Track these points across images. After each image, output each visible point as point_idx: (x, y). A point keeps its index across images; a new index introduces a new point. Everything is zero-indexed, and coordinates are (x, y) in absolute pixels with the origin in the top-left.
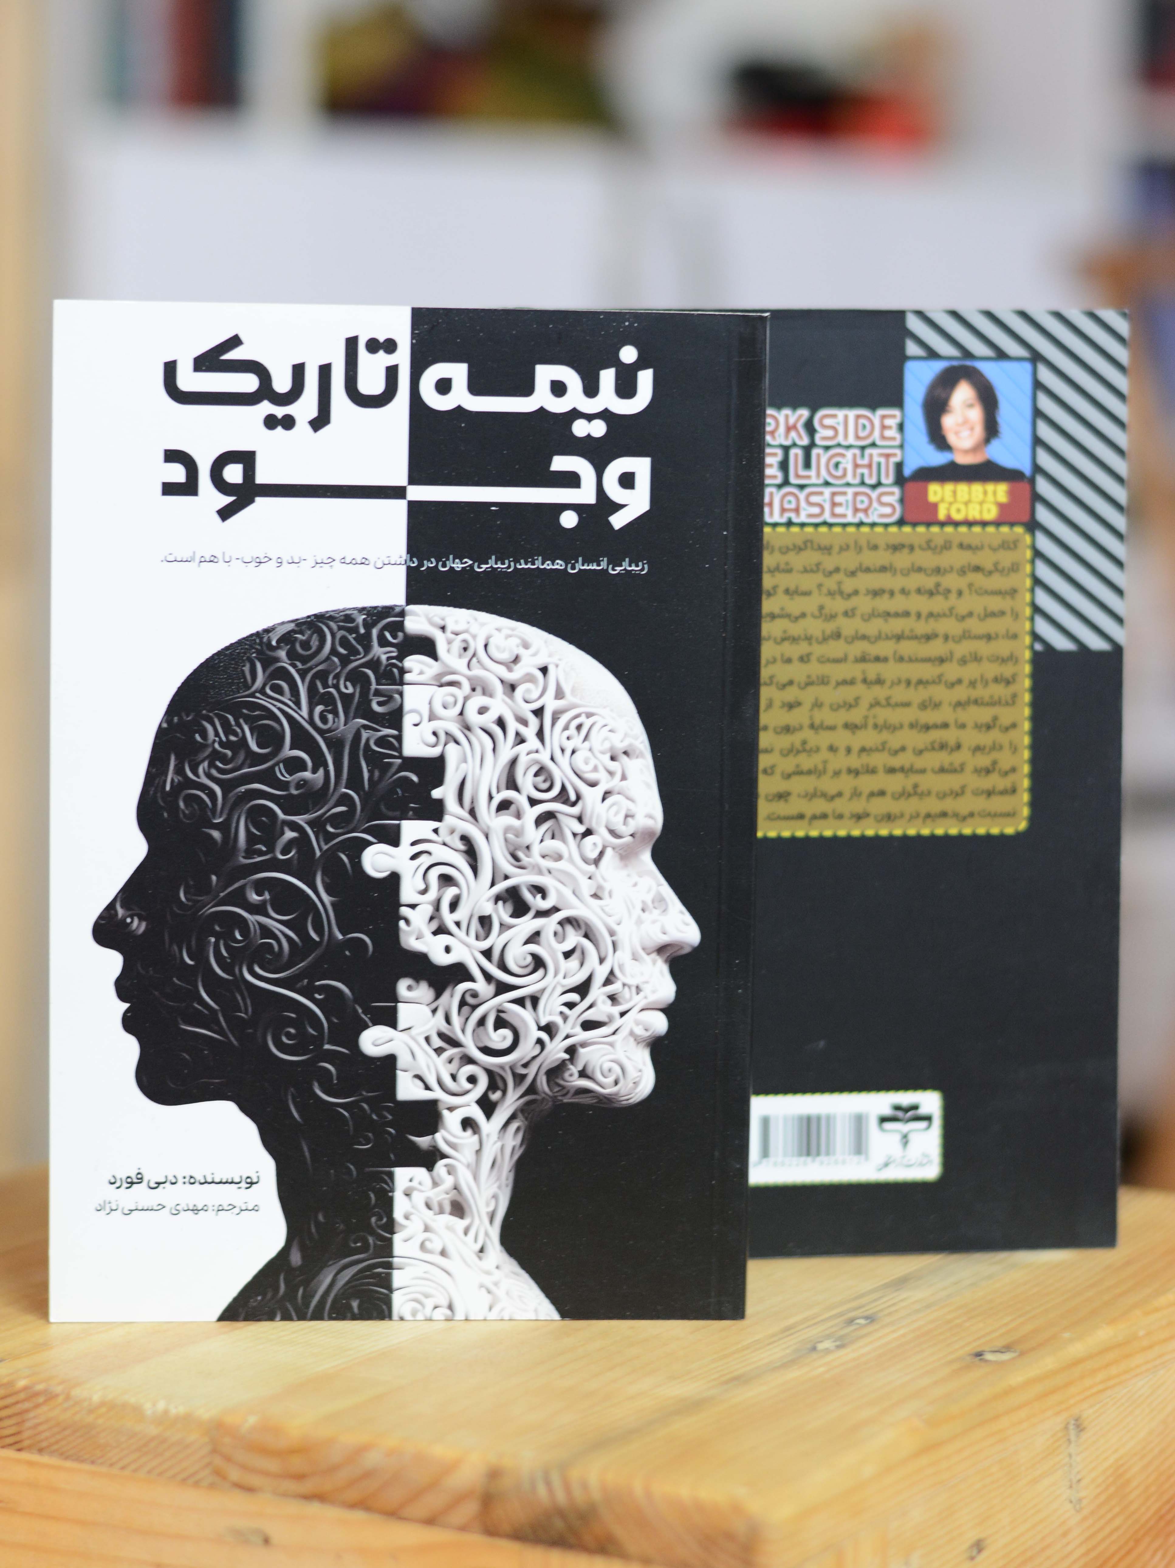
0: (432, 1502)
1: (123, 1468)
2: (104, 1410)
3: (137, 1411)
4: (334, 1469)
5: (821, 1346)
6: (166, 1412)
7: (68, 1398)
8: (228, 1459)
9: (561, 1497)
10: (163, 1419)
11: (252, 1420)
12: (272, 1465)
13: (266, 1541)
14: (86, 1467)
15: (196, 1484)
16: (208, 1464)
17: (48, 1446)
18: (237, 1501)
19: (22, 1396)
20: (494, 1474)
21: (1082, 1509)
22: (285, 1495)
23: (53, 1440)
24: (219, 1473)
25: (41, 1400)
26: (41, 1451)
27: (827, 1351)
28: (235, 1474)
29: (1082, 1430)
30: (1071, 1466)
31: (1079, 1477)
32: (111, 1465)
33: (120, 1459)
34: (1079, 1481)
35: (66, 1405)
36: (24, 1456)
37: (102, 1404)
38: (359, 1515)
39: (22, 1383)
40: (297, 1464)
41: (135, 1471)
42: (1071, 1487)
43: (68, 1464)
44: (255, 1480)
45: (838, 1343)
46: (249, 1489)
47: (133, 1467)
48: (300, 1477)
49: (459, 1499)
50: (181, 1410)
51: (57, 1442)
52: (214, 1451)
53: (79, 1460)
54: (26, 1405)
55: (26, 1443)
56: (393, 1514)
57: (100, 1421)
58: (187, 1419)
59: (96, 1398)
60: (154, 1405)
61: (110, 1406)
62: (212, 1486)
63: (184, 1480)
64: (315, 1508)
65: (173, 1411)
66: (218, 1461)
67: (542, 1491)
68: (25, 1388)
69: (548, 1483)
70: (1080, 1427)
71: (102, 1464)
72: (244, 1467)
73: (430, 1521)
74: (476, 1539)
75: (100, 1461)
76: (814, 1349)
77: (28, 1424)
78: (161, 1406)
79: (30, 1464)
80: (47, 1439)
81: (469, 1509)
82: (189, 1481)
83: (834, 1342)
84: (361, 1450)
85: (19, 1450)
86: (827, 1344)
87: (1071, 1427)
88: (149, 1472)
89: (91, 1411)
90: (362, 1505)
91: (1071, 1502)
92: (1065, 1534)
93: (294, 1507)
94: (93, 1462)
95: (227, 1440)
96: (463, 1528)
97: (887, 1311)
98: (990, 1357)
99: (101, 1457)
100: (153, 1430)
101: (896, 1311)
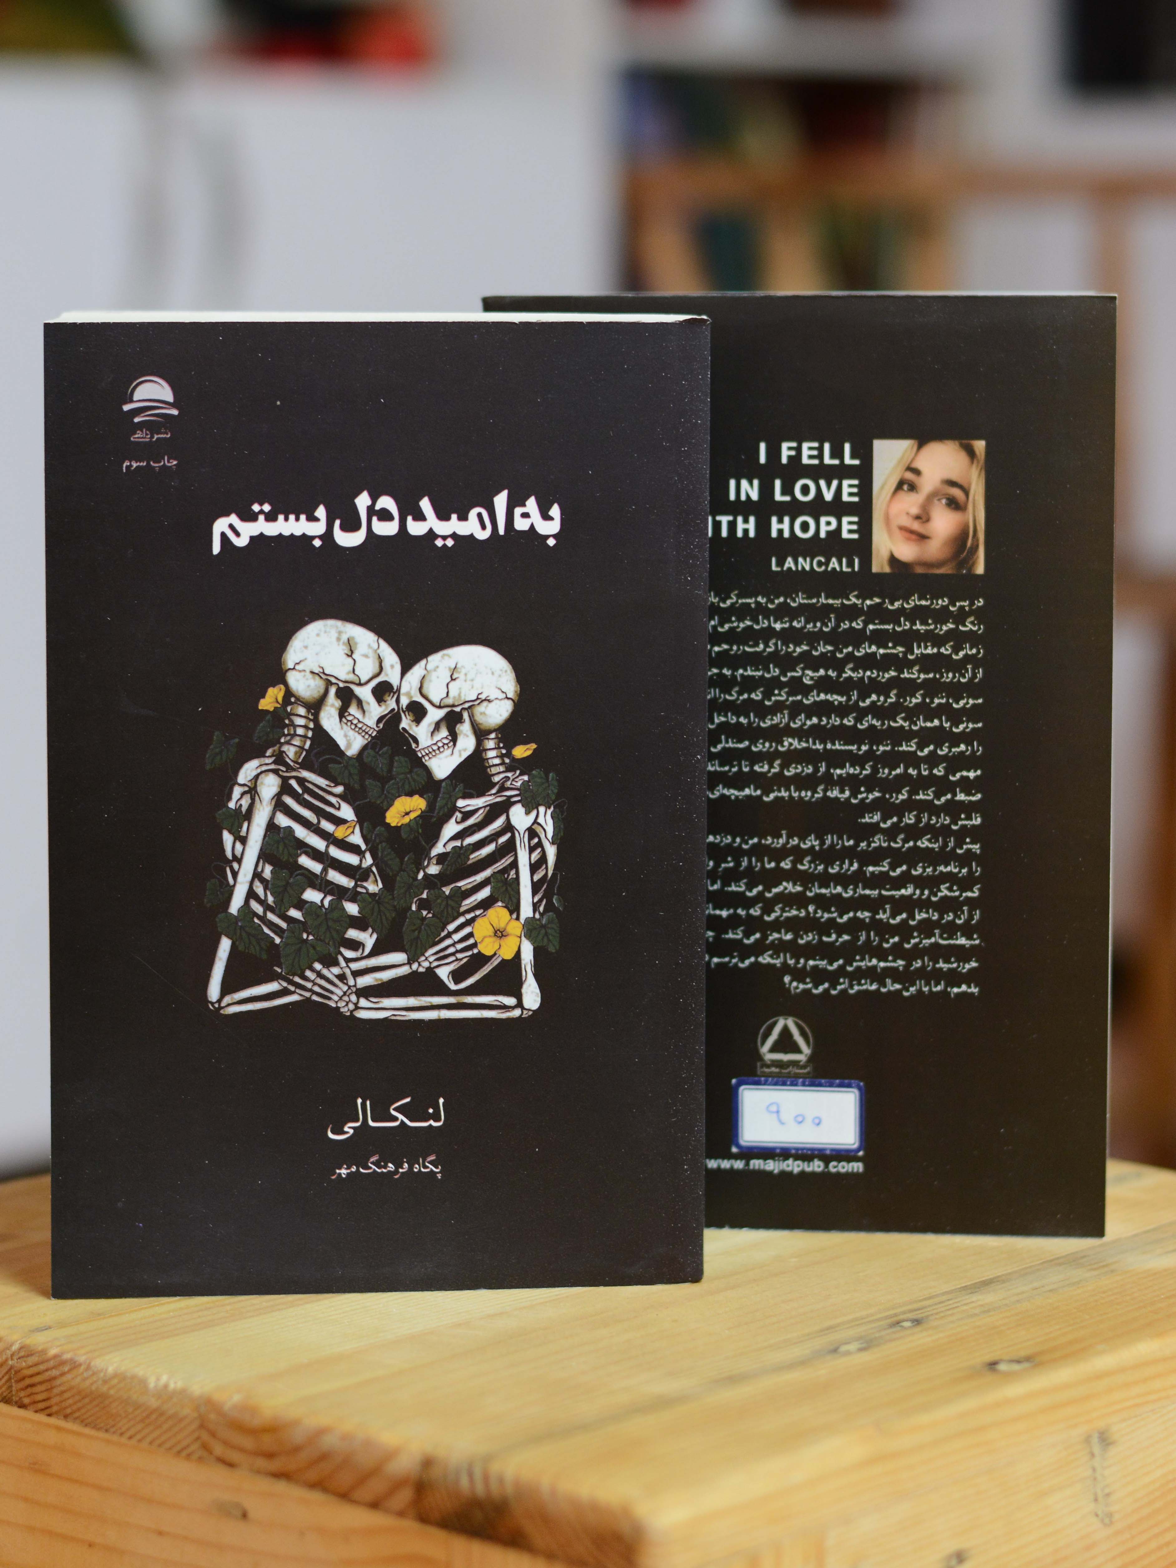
0: (373, 1489)
1: (130, 1438)
2: (115, 1381)
3: (143, 1382)
4: (297, 1449)
6: (166, 1386)
7: (88, 1368)
8: (213, 1434)
9: (480, 1489)
10: (164, 1393)
11: (237, 1398)
12: (248, 1443)
13: (245, 1515)
14: (102, 1434)
15: (189, 1456)
16: (198, 1438)
17: (71, 1414)
18: (220, 1474)
19: (52, 1363)
20: (428, 1463)
21: (1111, 1523)
22: (259, 1472)
23: (75, 1407)
24: (205, 1447)
25: (66, 1368)
26: (66, 1417)
27: (848, 1353)
28: (219, 1450)
29: (1109, 1444)
30: (1095, 1479)
31: (1107, 1491)
32: (122, 1434)
33: (128, 1429)
34: (1108, 1495)
35: (85, 1375)
36: (52, 1421)
37: (115, 1375)
38: (316, 1496)
39: (53, 1352)
40: (267, 1442)
41: (140, 1441)
42: (1096, 1500)
43: (87, 1431)
44: (234, 1457)
45: (864, 1345)
46: (231, 1465)
47: (139, 1437)
48: (270, 1455)
49: (398, 1485)
50: (180, 1385)
51: (79, 1409)
52: (202, 1426)
53: (96, 1427)
54: (54, 1373)
55: (55, 1409)
56: (345, 1496)
57: (112, 1392)
58: (182, 1394)
59: (111, 1370)
60: (158, 1379)
61: (121, 1377)
62: (200, 1459)
63: (179, 1452)
64: (281, 1486)
65: (172, 1386)
66: (205, 1436)
67: (464, 1482)
68: (55, 1356)
69: (471, 1475)
70: (1105, 1440)
71: (114, 1433)
72: (226, 1443)
73: (375, 1505)
74: (410, 1524)
75: (113, 1430)
76: (835, 1350)
77: (55, 1391)
78: (164, 1379)
79: (59, 1429)
80: (70, 1406)
81: (405, 1496)
84: (321, 1432)
85: (49, 1415)
86: (853, 1347)
87: (1095, 1440)
88: (151, 1443)
89: (105, 1382)
90: (319, 1485)
91: (1097, 1515)
92: (1088, 1548)
93: (266, 1485)
94: (107, 1431)
95: (212, 1416)
96: (401, 1514)
97: (942, 1314)
98: (1002, 1367)
99: (113, 1426)
100: (154, 1403)
101: (952, 1315)
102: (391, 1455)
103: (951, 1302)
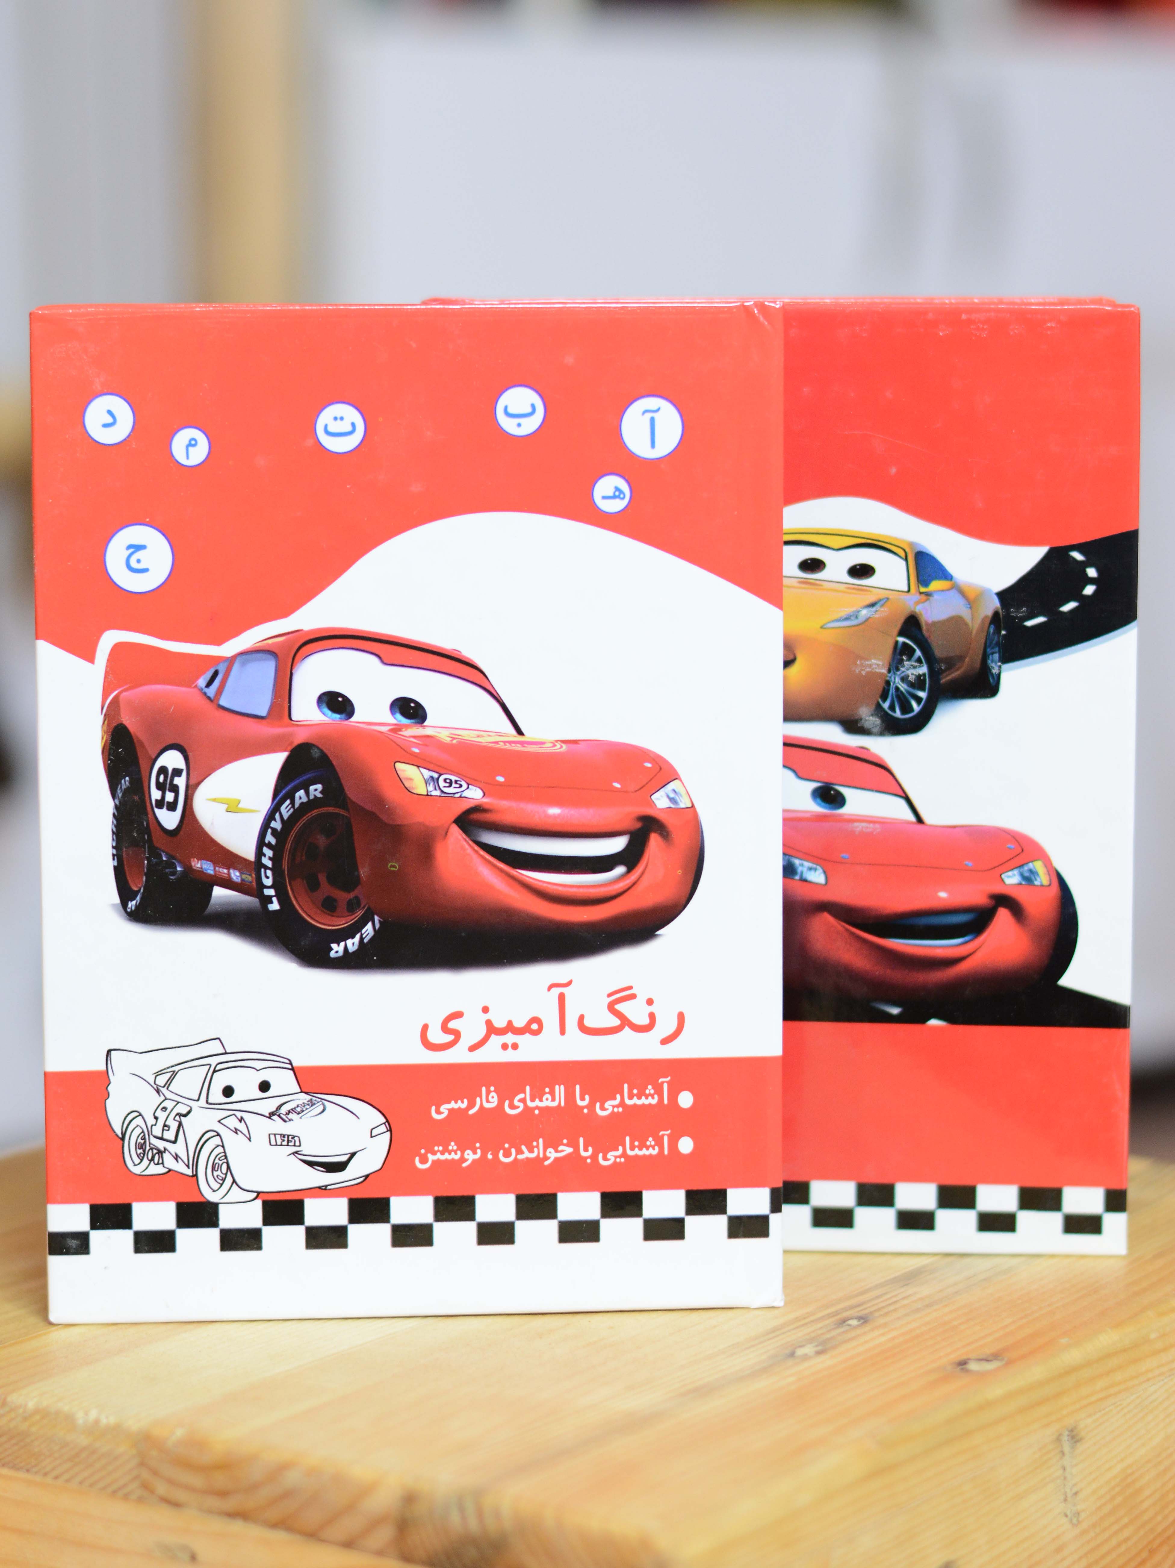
0: (349, 1525)
1: (56, 1478)
2: (38, 1417)
3: (69, 1419)
4: (254, 1487)
5: (800, 1352)
6: (97, 1422)
8: (155, 1473)
9: (473, 1525)
10: (95, 1430)
11: (179, 1433)
12: (197, 1481)
13: (193, 1558)
14: (22, 1475)
15: (126, 1497)
16: (137, 1477)
18: (163, 1516)
20: (410, 1499)
21: (1079, 1522)
22: (210, 1511)
24: (146, 1486)
27: (806, 1358)
28: (162, 1489)
29: (1078, 1441)
30: (1065, 1478)
31: (1075, 1490)
32: (46, 1474)
33: (53, 1469)
34: (1076, 1493)
37: (37, 1411)
38: (280, 1535)
40: (220, 1480)
41: (67, 1481)
42: (1065, 1500)
44: (180, 1495)
45: (820, 1348)
46: (176, 1505)
47: (66, 1476)
48: (223, 1494)
49: (375, 1523)
50: (112, 1420)
52: (142, 1464)
53: (15, 1467)
56: (313, 1535)
57: (34, 1429)
58: (116, 1430)
59: (31, 1405)
60: (86, 1414)
61: (43, 1413)
62: (140, 1500)
63: (114, 1492)
64: (237, 1526)
65: (104, 1421)
66: (145, 1475)
67: (455, 1518)
69: (462, 1509)
70: (1075, 1437)
71: (36, 1473)
72: (171, 1482)
73: (349, 1544)
75: (35, 1470)
76: (792, 1354)
78: (93, 1414)
81: (384, 1535)
82: (117, 1493)
83: (817, 1346)
84: (283, 1468)
86: (809, 1350)
87: (1065, 1438)
88: (81, 1483)
89: (25, 1419)
90: (282, 1524)
91: (1066, 1516)
92: (1059, 1550)
93: (218, 1525)
94: (28, 1471)
95: (154, 1453)
96: (380, 1553)
97: (885, 1310)
98: (973, 1366)
99: (35, 1466)
100: (84, 1441)
101: (895, 1310)
102: (367, 1490)
103: (888, 1296)
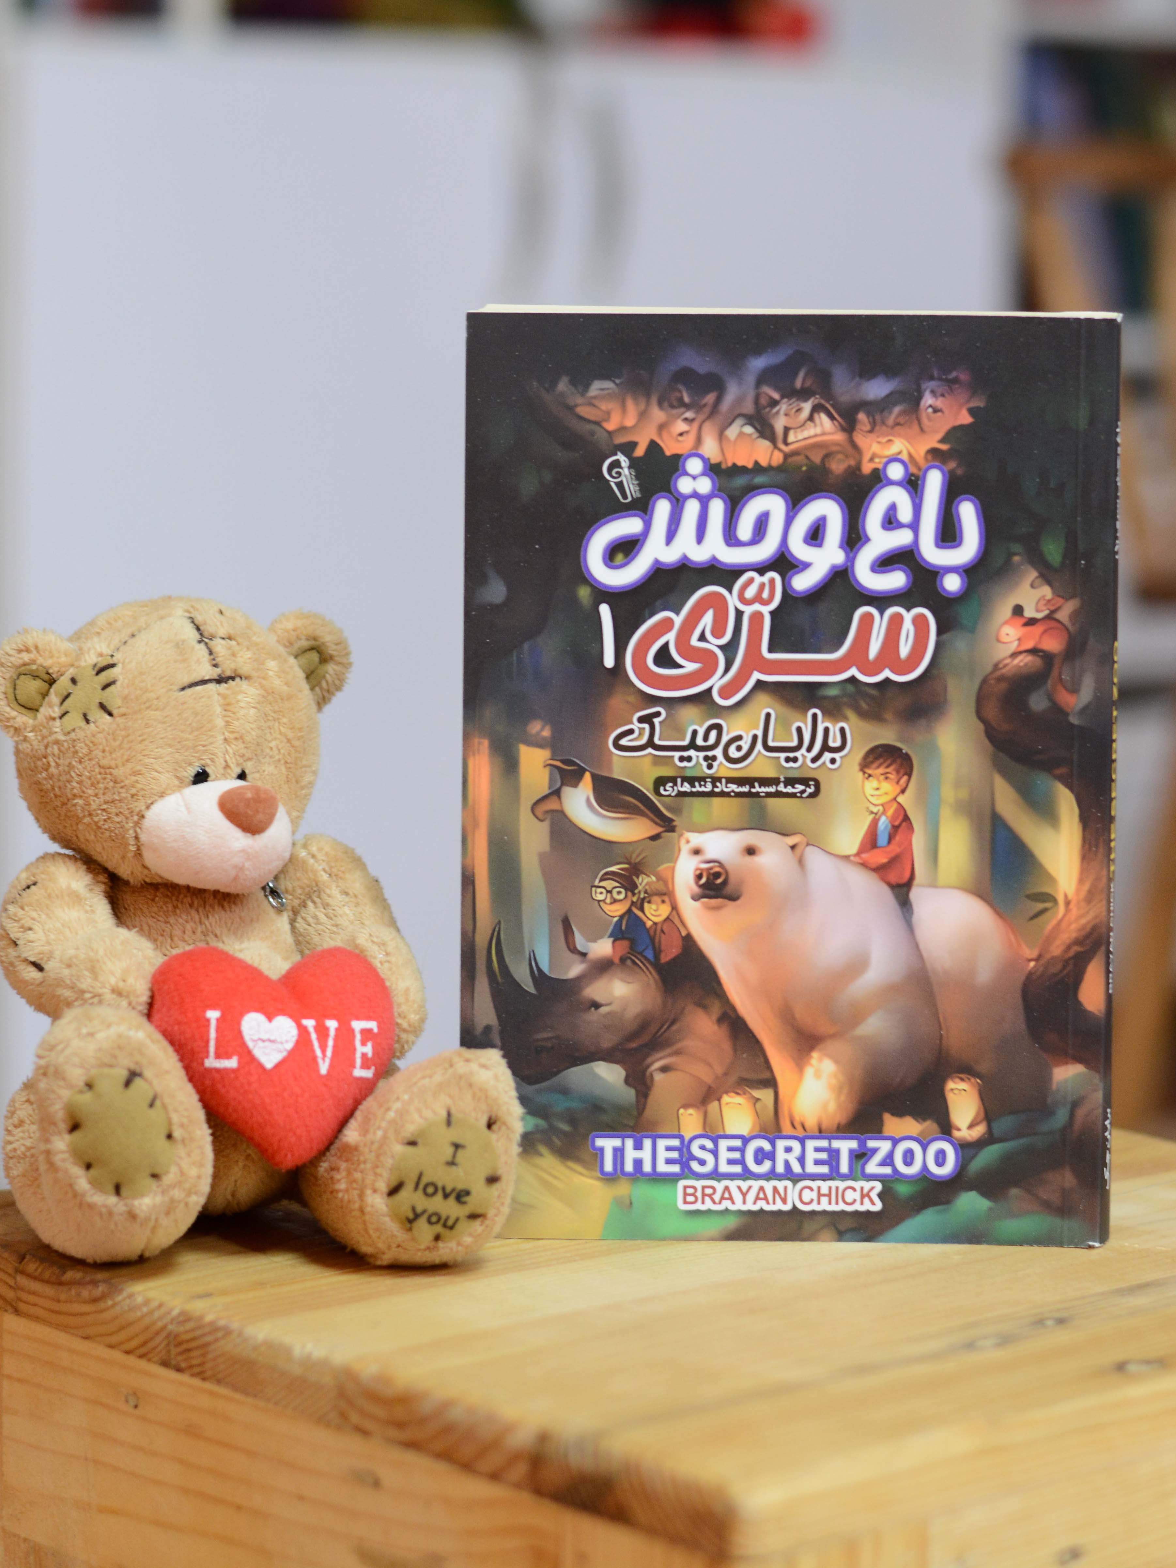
0: (493, 1461)
1: (276, 1404)
2: (264, 1349)
3: (288, 1351)
4: (423, 1421)
5: (979, 1344)
6: (310, 1355)
7: (240, 1334)
8: (350, 1403)
9: (590, 1465)
10: (308, 1363)
11: (372, 1369)
12: (380, 1412)
13: (376, 1484)
14: (250, 1400)
15: (327, 1424)
16: (336, 1407)
17: (224, 1378)
18: (354, 1444)
19: (207, 1330)
20: (543, 1438)
22: (390, 1441)
23: (227, 1373)
24: (343, 1416)
25: (220, 1334)
26: (219, 1382)
27: (980, 1348)
28: (355, 1418)
32: (268, 1400)
33: (274, 1395)
35: (237, 1341)
36: (207, 1385)
37: (264, 1343)
38: (442, 1467)
39: (209, 1318)
40: (399, 1413)
41: (284, 1407)
43: (238, 1396)
44: (369, 1425)
45: (1000, 1342)
46: (364, 1433)
47: (283, 1403)
48: (400, 1425)
49: (515, 1458)
50: (323, 1354)
51: (230, 1375)
52: (340, 1395)
53: (246, 1393)
54: (208, 1339)
55: (209, 1373)
56: (467, 1467)
57: (260, 1359)
58: (323, 1364)
59: (260, 1338)
60: (303, 1348)
61: (269, 1345)
62: (338, 1427)
63: (319, 1420)
64: (411, 1456)
65: (315, 1355)
66: (343, 1404)
67: (575, 1457)
68: (212, 1323)
69: (581, 1450)
71: (261, 1398)
72: (362, 1412)
73: (494, 1477)
74: (526, 1497)
75: (260, 1395)
76: (970, 1345)
77: (210, 1356)
78: (309, 1348)
79: (212, 1393)
80: (223, 1371)
81: (520, 1470)
82: (322, 1421)
83: (999, 1339)
84: (446, 1405)
85: (204, 1379)
86: (989, 1342)
88: (294, 1409)
89: (255, 1348)
90: (446, 1456)
93: (397, 1453)
94: (255, 1396)
95: (350, 1385)
96: (518, 1486)
97: (1087, 1315)
98: (1132, 1368)
99: (261, 1392)
100: (297, 1370)
101: (1097, 1315)
102: (509, 1428)
103: (1101, 1303)
